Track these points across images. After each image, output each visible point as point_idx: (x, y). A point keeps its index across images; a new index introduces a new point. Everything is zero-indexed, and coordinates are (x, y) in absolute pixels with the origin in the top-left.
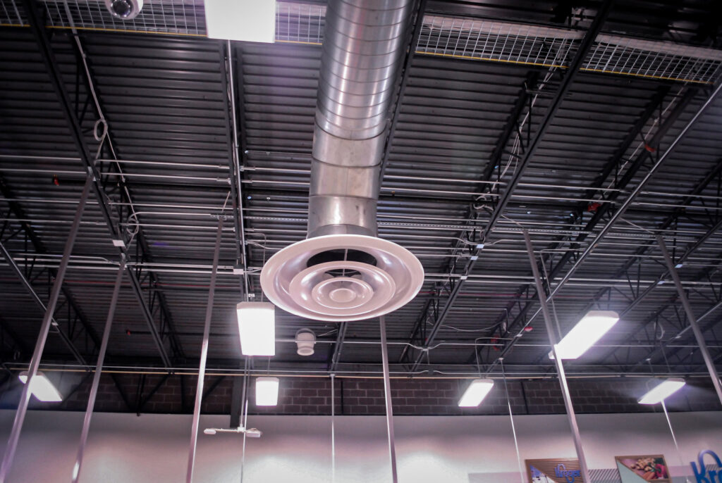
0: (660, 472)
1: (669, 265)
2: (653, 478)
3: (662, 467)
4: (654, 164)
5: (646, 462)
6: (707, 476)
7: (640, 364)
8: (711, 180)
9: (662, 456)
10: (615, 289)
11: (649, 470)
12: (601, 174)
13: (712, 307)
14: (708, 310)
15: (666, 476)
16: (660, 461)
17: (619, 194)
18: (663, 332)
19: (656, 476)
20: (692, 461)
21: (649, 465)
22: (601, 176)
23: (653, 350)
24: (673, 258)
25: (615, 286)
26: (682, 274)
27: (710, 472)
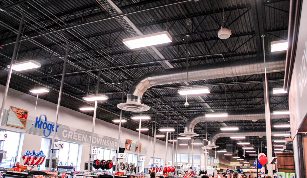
0: (24, 117)
1: (66, 54)
2: (21, 118)
3: (26, 115)
4: (81, 24)
5: (21, 111)
6: (40, 123)
7: (37, 78)
8: (94, 36)
9: (28, 111)
10: (43, 49)
11: (21, 115)
12: (63, 13)
13: (71, 72)
14: (70, 73)
15: (26, 118)
16: (26, 113)
17: (64, 24)
18: (51, 71)
19: (22, 117)
20: (37, 116)
21: (22, 113)
22: (62, 13)
23: (45, 75)
24: (69, 52)
25: (44, 49)
26: (69, 58)
27: (41, 122)
